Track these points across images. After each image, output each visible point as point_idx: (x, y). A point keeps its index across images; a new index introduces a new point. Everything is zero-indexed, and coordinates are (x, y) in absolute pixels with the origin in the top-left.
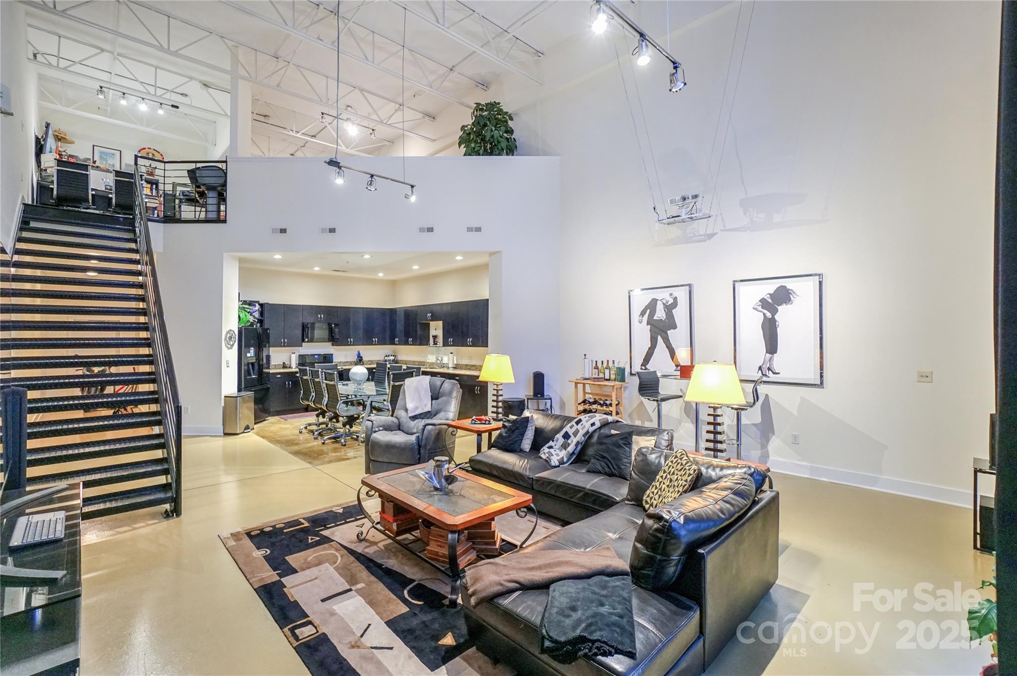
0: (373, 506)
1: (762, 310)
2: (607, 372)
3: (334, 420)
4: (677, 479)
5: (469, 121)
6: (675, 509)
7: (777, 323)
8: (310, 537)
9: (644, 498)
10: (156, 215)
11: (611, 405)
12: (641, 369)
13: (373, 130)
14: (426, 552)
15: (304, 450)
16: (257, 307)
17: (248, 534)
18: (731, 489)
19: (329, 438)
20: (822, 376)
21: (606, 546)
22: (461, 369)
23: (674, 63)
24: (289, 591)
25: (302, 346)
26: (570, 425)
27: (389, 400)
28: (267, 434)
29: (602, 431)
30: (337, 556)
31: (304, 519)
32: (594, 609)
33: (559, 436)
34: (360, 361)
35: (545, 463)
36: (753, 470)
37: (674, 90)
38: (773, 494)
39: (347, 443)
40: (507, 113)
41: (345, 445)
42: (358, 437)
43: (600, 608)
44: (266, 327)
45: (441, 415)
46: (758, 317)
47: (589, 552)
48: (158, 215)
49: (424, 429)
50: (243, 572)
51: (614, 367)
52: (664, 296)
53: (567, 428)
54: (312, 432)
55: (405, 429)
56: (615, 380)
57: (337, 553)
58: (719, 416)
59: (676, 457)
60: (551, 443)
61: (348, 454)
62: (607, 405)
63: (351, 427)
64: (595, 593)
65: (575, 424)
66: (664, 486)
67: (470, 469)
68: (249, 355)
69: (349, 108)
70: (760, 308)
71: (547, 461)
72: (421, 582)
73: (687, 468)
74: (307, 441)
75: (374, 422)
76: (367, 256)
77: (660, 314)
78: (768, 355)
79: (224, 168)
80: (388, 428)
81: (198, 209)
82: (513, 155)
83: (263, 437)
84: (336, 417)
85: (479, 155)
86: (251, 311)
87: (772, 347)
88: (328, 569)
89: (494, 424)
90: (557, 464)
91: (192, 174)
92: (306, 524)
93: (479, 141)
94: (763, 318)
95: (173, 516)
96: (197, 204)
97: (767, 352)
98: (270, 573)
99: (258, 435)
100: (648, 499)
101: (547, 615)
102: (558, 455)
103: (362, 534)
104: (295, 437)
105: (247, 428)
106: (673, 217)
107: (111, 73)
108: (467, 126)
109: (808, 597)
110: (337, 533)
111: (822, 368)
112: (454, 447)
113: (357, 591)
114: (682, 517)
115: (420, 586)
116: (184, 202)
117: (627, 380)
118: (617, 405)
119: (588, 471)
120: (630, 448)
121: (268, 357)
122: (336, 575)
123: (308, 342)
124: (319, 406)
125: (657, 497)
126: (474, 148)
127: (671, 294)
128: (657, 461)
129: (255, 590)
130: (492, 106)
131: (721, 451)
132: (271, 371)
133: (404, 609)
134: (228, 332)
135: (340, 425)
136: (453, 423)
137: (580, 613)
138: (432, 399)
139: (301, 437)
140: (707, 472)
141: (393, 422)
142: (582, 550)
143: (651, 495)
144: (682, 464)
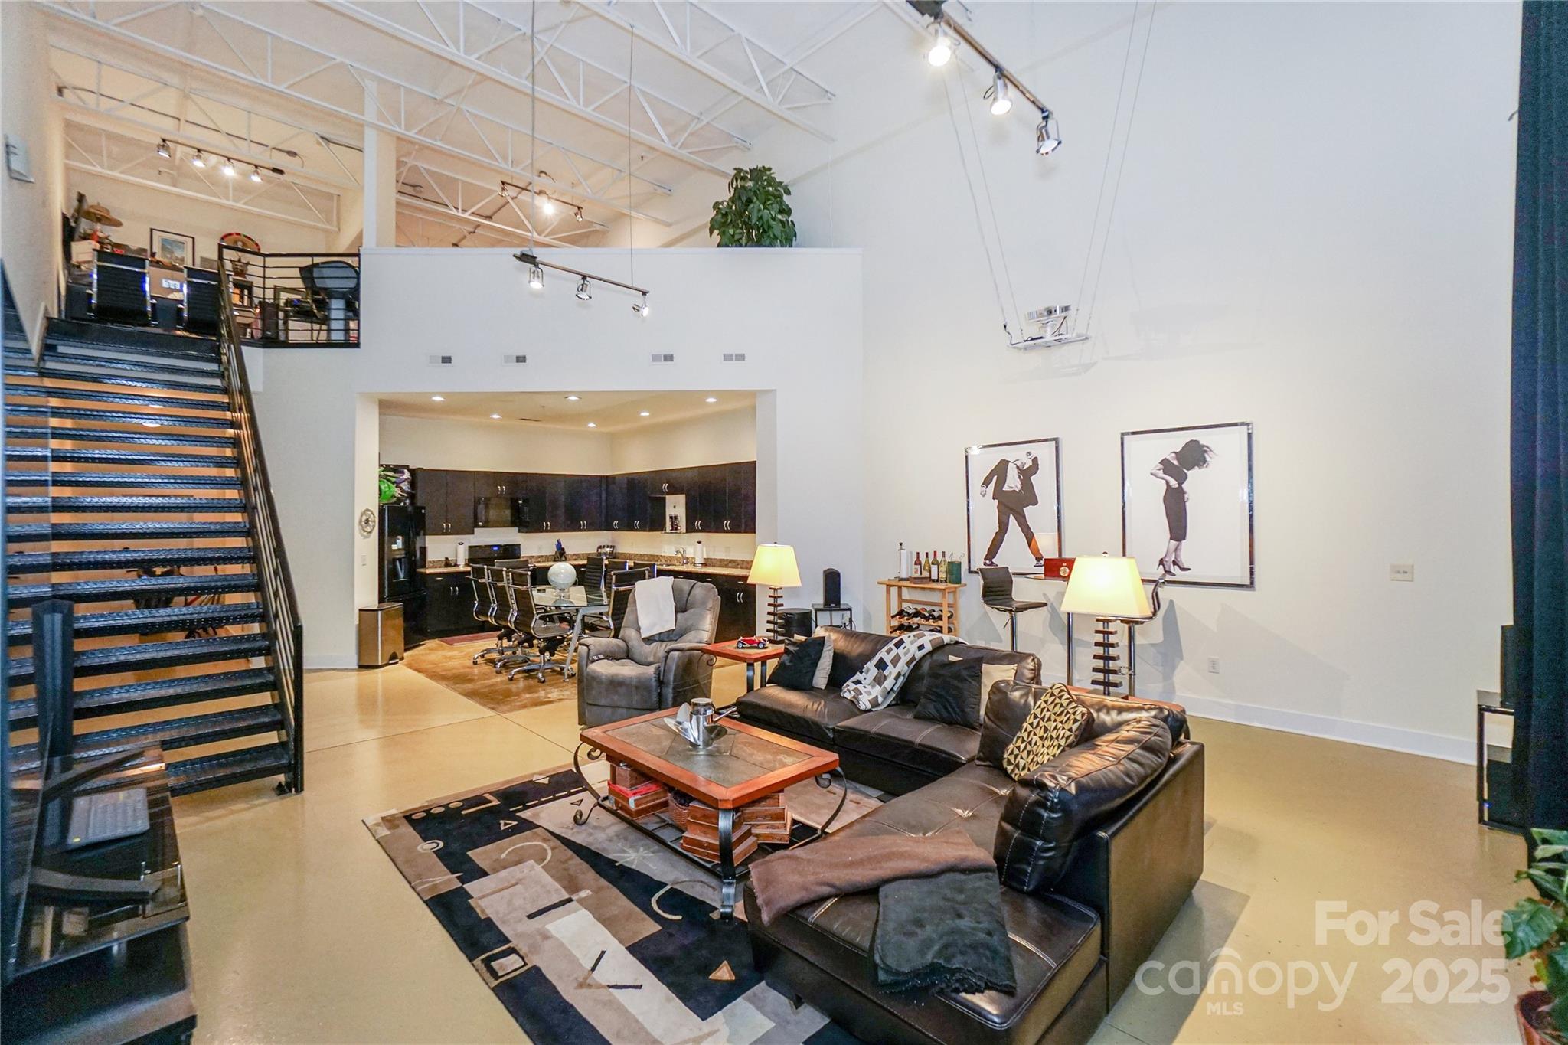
0: (597, 773)
1: (1164, 476)
2: (934, 568)
3: (526, 644)
4: (1055, 728)
5: (725, 195)
6: (1062, 772)
7: (1186, 496)
8: (502, 822)
9: (1005, 756)
10: (248, 336)
11: (940, 618)
12: (985, 564)
13: (579, 208)
14: (682, 841)
15: (482, 690)
16: (407, 475)
17: (408, 818)
18: (1138, 741)
19: (518, 672)
20: (1252, 573)
21: (957, 829)
22: (714, 566)
23: (1043, 111)
24: (477, 903)
25: (473, 533)
26: (886, 648)
27: (610, 614)
28: (424, 666)
29: (935, 657)
30: (546, 850)
31: (491, 793)
32: (950, 923)
33: (871, 665)
34: (561, 554)
35: (850, 704)
36: (1166, 712)
37: (1042, 151)
38: (1195, 748)
39: (547, 679)
40: (781, 183)
41: (544, 682)
42: (562, 669)
43: (957, 921)
44: (419, 503)
45: (691, 636)
46: (1159, 488)
47: (932, 838)
48: (252, 336)
49: (667, 657)
50: (404, 876)
51: (945, 561)
52: (1019, 456)
53: (882, 654)
54: (492, 662)
55: (637, 657)
56: (946, 581)
57: (545, 845)
58: (1111, 633)
59: (1052, 695)
60: (858, 676)
61: (549, 696)
62: (934, 618)
63: (552, 654)
64: (948, 900)
65: (894, 648)
66: (1035, 738)
67: (738, 716)
68: (394, 547)
69: (543, 175)
70: (1161, 473)
71: (853, 703)
72: (675, 887)
73: (1071, 711)
74: (485, 677)
75: (591, 647)
76: (573, 398)
77: (1013, 482)
78: (1174, 543)
79: (356, 265)
80: (611, 656)
81: (316, 326)
82: (791, 246)
83: (419, 671)
84: (529, 639)
85: (741, 246)
86: (397, 480)
87: (1178, 530)
88: (532, 870)
89: (772, 649)
90: (869, 706)
91: (307, 273)
92: (495, 802)
93: (740, 225)
94: (1165, 487)
95: (291, 791)
96: (314, 319)
97: (1171, 539)
98: (446, 877)
99: (411, 668)
100: (1012, 758)
101: (879, 932)
102: (869, 693)
103: (581, 815)
104: (468, 670)
105: (394, 657)
106: (1032, 339)
107: (179, 119)
108: (722, 203)
109: (1247, 898)
110: (542, 815)
111: (1252, 562)
112: (711, 682)
113: (581, 901)
114: (1073, 784)
115: (674, 893)
116: (291, 316)
117: (963, 582)
118: (949, 618)
119: (917, 717)
120: (980, 683)
121: (423, 550)
122: (547, 878)
123: (482, 527)
124: (504, 623)
125: (1025, 754)
126: (733, 236)
127: (1029, 454)
128: (1023, 701)
129: (426, 902)
130: (759, 173)
131: (1116, 685)
132: (428, 571)
133: (653, 927)
134: (364, 513)
135: (535, 651)
136: (708, 647)
137: (928, 928)
138: (676, 612)
139: (476, 670)
140: (1098, 716)
141: (618, 646)
142: (921, 835)
143: (1016, 752)
144: (1062, 706)
